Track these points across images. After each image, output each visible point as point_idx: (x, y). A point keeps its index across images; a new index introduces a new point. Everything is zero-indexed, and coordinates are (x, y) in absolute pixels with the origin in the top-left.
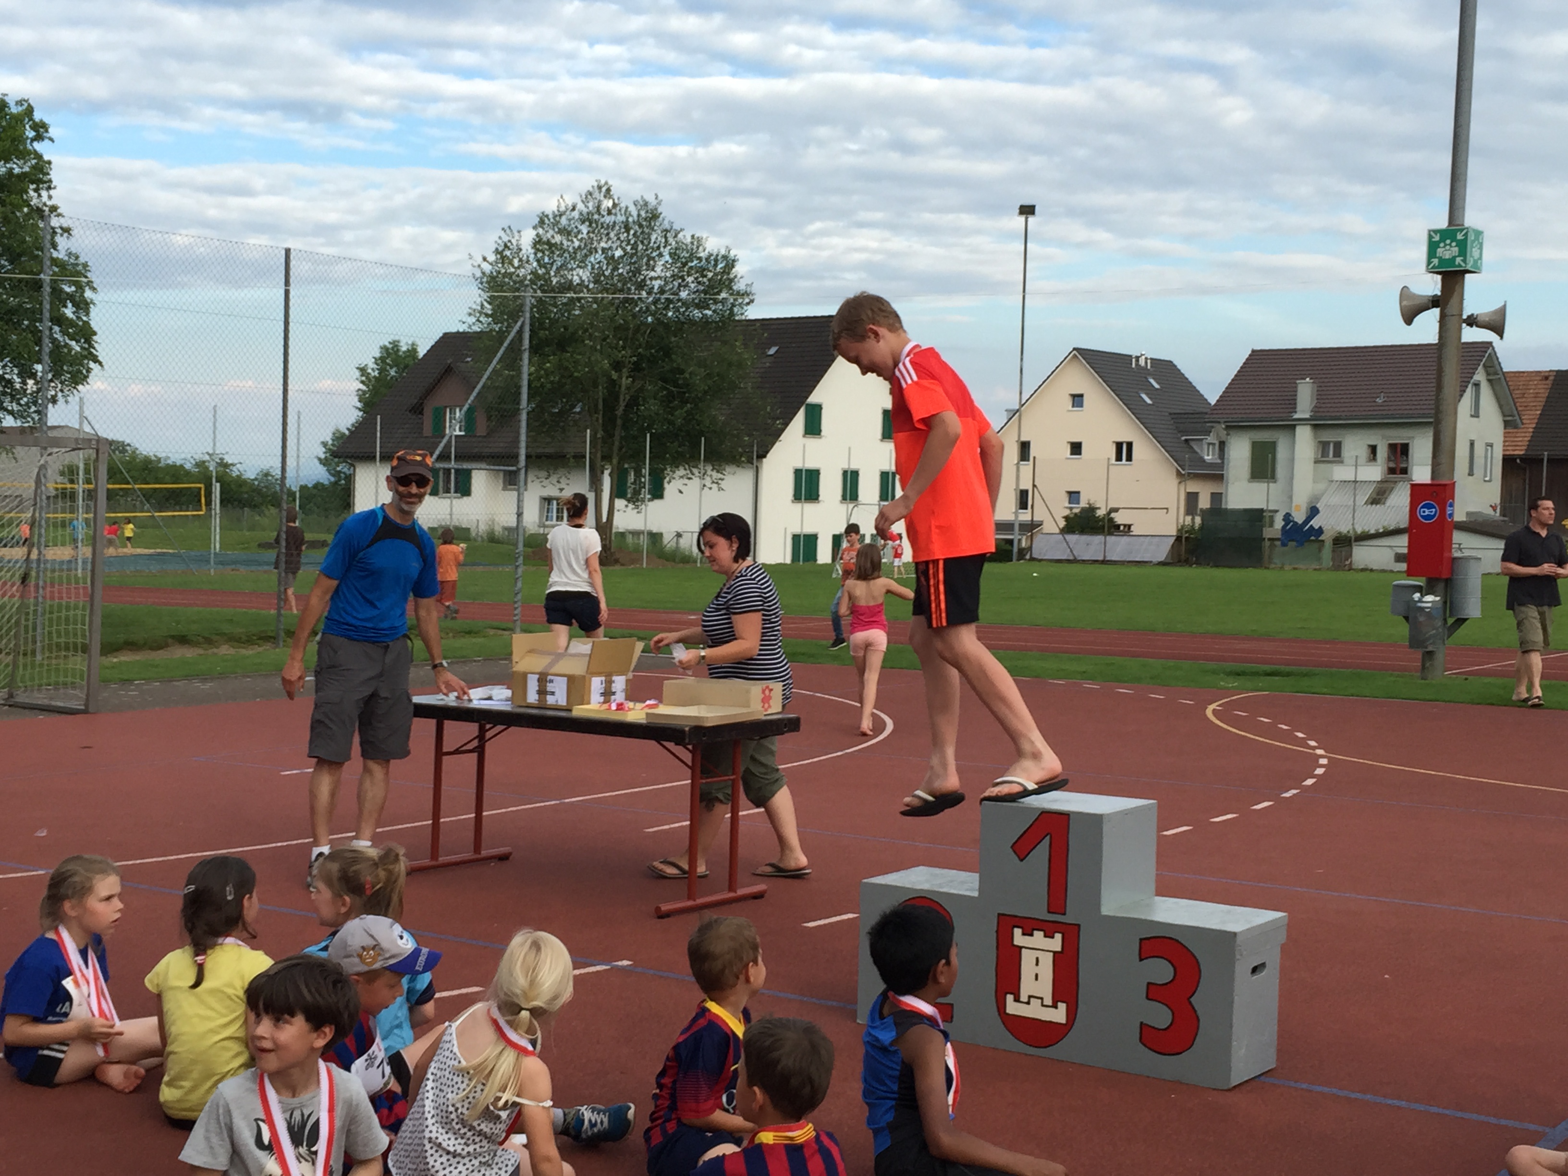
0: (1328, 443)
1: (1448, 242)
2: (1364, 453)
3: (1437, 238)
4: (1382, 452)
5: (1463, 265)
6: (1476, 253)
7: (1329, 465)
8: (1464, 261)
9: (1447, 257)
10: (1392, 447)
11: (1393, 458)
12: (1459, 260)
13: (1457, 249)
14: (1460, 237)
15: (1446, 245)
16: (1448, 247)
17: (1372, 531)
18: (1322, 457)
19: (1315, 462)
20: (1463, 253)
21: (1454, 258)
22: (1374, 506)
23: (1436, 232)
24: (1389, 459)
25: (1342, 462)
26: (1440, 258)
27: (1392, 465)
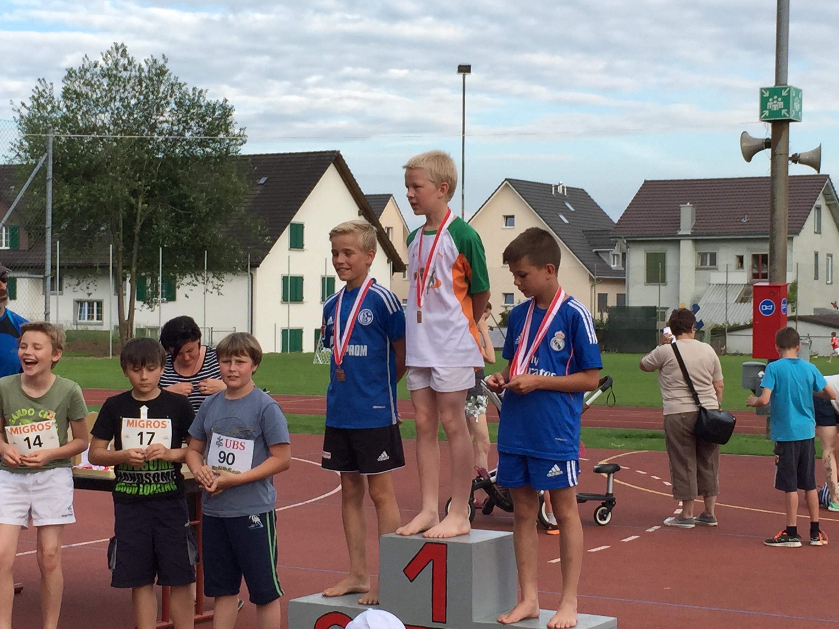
0: (706, 254)
1: (775, 97)
2: (734, 262)
3: (767, 95)
4: (748, 261)
5: (788, 115)
6: (797, 106)
7: (708, 272)
8: (788, 112)
9: (775, 109)
10: (755, 257)
11: (756, 266)
12: (784, 112)
13: (782, 103)
14: (784, 93)
15: (774, 100)
16: (775, 102)
17: (742, 324)
18: (702, 265)
19: (697, 269)
20: (787, 106)
21: (781, 110)
22: (742, 303)
23: (766, 89)
24: (753, 267)
25: (716, 269)
26: (770, 110)
27: (756, 271)
